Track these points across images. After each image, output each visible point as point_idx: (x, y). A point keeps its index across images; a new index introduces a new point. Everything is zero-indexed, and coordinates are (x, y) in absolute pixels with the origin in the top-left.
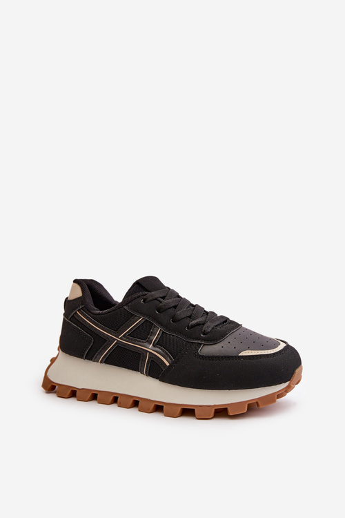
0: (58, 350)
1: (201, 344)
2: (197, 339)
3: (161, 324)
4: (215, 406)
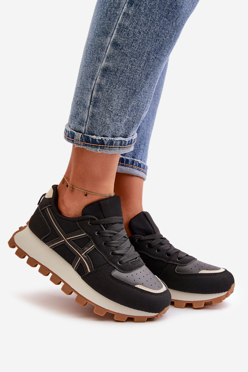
0: (27, 224)
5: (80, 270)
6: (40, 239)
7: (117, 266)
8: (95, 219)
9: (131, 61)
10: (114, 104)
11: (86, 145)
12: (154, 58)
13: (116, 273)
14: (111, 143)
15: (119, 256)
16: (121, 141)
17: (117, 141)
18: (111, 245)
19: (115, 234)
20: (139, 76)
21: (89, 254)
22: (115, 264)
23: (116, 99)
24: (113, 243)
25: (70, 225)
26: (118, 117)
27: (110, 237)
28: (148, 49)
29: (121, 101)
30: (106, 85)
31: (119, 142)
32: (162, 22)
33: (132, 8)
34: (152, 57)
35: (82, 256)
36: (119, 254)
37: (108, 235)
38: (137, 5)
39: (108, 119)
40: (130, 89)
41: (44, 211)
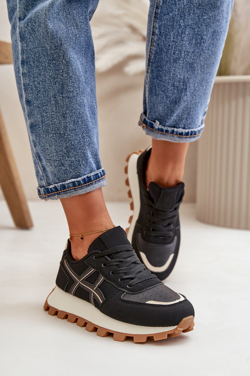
1: (124, 292)
2: (124, 288)
3: (104, 275)
4: (126, 334)
8: (98, 253)
9: (44, 110)
12: (61, 98)
17: (68, 184)
18: (119, 272)
19: (121, 262)
20: (56, 119)
23: (48, 147)
24: (121, 270)
28: (51, 94)
31: (70, 184)
32: (51, 65)
33: (25, 67)
34: (59, 98)
38: (27, 63)
40: (55, 134)
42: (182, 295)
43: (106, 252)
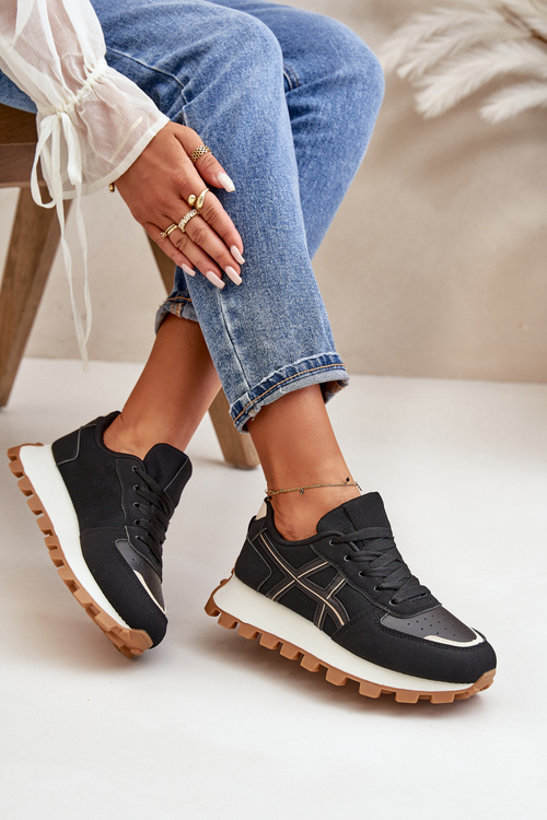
5: (329, 627)
6: (255, 589)
7: (389, 607)
8: (339, 536)
10: (261, 318)
11: (262, 399)
13: (389, 621)
14: (293, 371)
15: (390, 592)
16: (306, 361)
21: (337, 595)
22: (386, 605)
25: (300, 553)
26: (277, 331)
27: (370, 561)
29: (268, 310)
30: (237, 304)
31: (303, 365)
35: (326, 601)
36: (389, 589)
37: (366, 559)
39: (265, 343)
41: (258, 543)
42: (480, 634)
43: (355, 534)
